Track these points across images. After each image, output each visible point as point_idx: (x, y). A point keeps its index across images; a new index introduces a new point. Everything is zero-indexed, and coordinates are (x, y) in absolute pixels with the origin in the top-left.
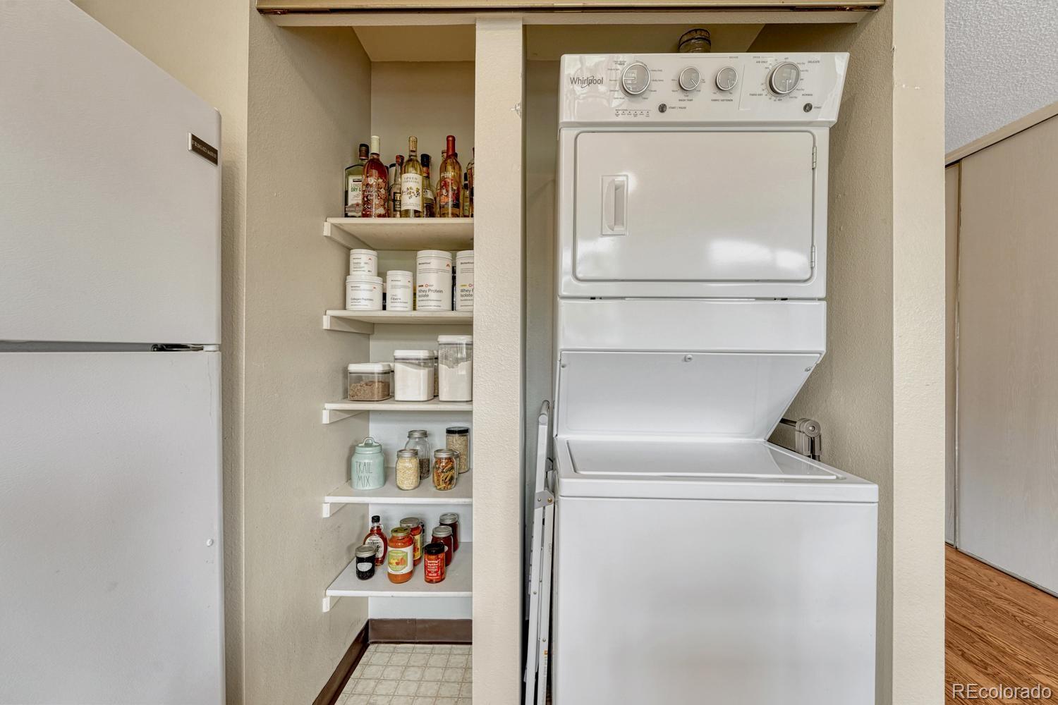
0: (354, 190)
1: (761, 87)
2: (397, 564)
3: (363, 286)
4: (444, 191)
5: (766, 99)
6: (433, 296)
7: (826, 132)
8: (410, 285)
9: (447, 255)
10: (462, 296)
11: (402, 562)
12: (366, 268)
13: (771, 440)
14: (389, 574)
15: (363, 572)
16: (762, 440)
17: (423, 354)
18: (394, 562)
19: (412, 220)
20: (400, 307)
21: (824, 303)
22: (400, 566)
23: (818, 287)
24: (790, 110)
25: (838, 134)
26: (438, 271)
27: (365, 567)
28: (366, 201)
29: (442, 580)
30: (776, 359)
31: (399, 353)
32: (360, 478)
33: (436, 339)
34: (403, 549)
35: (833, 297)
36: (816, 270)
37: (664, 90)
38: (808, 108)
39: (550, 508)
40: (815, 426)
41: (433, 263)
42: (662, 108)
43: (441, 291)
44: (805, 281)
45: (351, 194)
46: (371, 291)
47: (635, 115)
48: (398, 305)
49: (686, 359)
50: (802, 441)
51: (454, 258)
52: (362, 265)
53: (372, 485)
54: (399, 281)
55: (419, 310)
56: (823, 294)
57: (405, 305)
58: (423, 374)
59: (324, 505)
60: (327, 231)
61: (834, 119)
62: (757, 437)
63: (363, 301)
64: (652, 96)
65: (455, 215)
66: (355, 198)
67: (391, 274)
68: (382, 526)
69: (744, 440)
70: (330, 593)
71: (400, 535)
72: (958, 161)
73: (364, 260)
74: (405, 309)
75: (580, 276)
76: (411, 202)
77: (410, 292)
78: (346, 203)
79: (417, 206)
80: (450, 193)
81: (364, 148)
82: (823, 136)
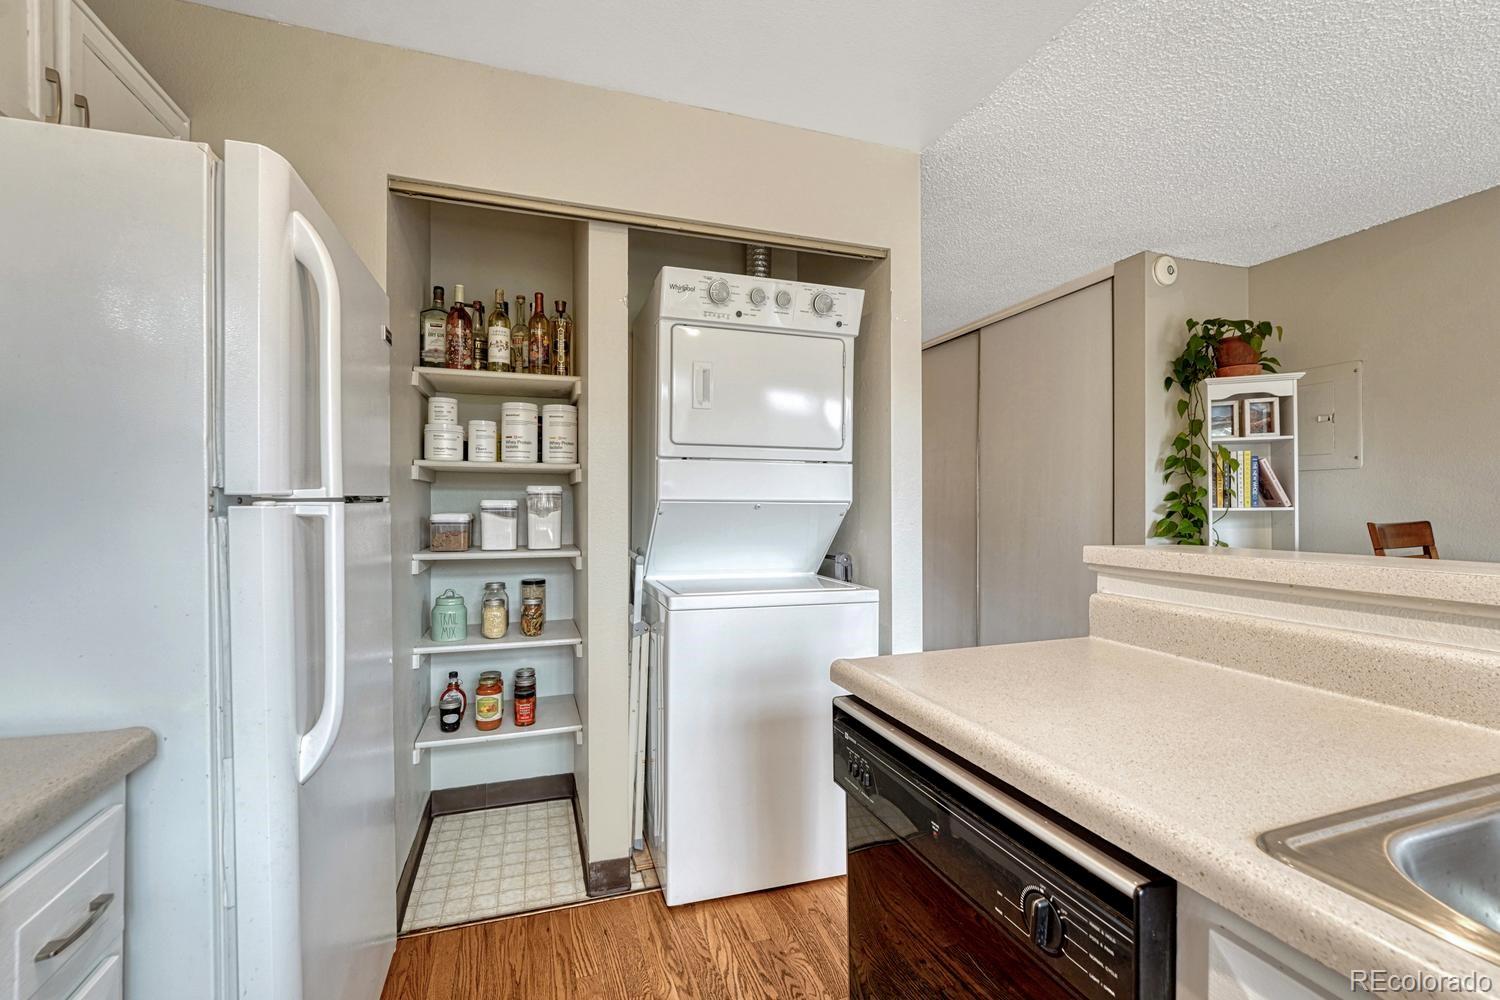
0: (431, 335)
1: (807, 307)
2: (488, 711)
3: (446, 435)
4: (535, 347)
5: (811, 316)
6: (521, 447)
7: (852, 341)
8: (495, 435)
9: (533, 407)
10: (551, 448)
11: (492, 709)
12: (450, 416)
13: (819, 573)
14: (477, 722)
15: (449, 724)
16: (813, 573)
17: (510, 504)
18: (484, 709)
19: (500, 375)
20: (483, 456)
21: (851, 466)
22: (491, 713)
23: (847, 454)
24: (827, 324)
25: (859, 342)
26: (526, 423)
27: (451, 719)
28: (451, 351)
29: (534, 723)
30: (822, 506)
31: (487, 504)
32: (444, 630)
33: (525, 489)
34: (495, 696)
35: (857, 462)
36: (846, 441)
37: (740, 301)
38: (839, 324)
39: (646, 636)
40: (848, 558)
41: (520, 417)
42: (739, 314)
43: (529, 443)
44: (839, 449)
45: (428, 340)
46: (455, 440)
47: (719, 317)
48: (483, 455)
49: (756, 507)
50: (839, 570)
51: (540, 411)
52: (445, 413)
53: (459, 635)
54: (483, 433)
55: (505, 462)
56: (850, 460)
57: (490, 455)
58: (510, 525)
59: (414, 657)
60: (415, 381)
61: (857, 334)
62: (809, 571)
63: (444, 450)
64: (731, 304)
65: (544, 373)
66: (435, 343)
67: (475, 425)
68: (460, 682)
69: (800, 574)
70: (419, 745)
71: (490, 683)
72: (978, 330)
73: (444, 408)
74: (490, 459)
75: (675, 440)
76: (499, 355)
77: (494, 442)
78: (422, 348)
79: (506, 358)
80: (541, 350)
81: (439, 290)
82: (850, 343)
